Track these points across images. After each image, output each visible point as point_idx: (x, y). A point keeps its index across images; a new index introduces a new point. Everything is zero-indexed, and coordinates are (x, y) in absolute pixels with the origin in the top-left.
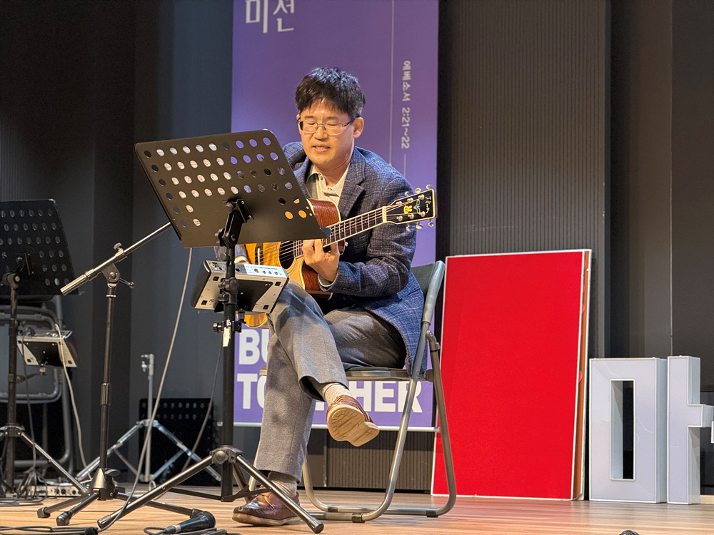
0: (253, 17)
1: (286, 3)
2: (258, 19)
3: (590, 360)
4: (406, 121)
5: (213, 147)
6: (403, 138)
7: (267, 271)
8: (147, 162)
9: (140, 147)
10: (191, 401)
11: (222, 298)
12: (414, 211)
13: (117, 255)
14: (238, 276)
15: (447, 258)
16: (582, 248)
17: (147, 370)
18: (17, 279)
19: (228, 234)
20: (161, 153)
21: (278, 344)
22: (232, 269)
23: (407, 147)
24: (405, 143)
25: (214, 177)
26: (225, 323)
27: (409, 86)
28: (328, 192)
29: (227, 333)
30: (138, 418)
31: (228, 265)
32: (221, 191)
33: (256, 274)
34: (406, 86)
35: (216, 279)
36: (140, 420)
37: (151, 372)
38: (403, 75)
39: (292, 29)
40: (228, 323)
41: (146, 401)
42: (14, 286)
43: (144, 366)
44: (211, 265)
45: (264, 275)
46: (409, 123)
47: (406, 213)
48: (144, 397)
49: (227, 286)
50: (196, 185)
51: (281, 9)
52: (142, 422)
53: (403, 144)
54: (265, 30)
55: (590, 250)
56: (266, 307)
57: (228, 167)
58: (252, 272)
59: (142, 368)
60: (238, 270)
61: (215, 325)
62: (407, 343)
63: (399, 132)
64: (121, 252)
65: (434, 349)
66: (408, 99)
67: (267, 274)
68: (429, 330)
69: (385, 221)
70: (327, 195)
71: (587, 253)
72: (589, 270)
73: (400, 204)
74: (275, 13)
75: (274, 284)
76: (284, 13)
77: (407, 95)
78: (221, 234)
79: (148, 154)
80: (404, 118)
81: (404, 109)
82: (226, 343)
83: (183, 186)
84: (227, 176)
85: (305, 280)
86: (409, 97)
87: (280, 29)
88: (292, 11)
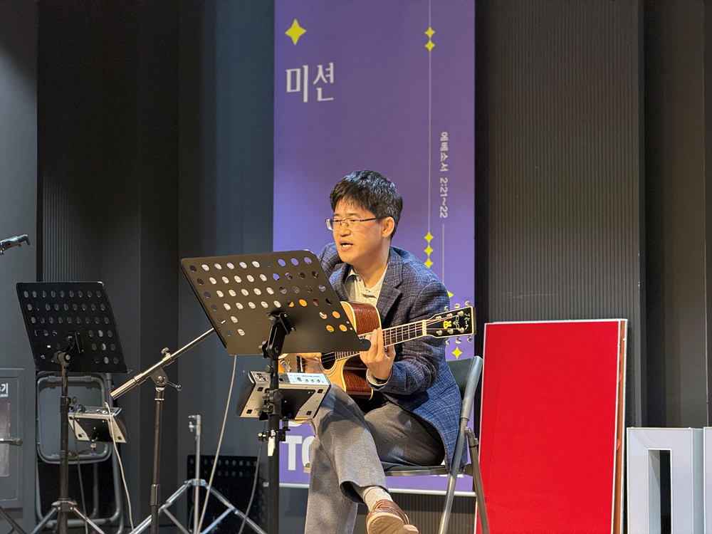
0: (294, 86)
1: (326, 73)
2: (298, 89)
3: (628, 429)
4: (444, 191)
5: (256, 264)
6: (441, 208)
7: (309, 379)
8: (193, 276)
9: (186, 262)
10: (238, 459)
11: (266, 409)
12: (453, 326)
13: (165, 359)
14: (282, 386)
15: (486, 324)
16: (619, 318)
17: (195, 430)
18: (68, 357)
19: (271, 347)
20: (206, 267)
21: (321, 448)
22: (275, 379)
23: (445, 217)
24: (443, 212)
25: (258, 292)
26: (270, 433)
27: (446, 156)
28: (367, 292)
29: (271, 443)
30: (186, 478)
31: (272, 376)
32: (265, 305)
33: (299, 383)
34: (444, 157)
35: (260, 389)
36: (189, 479)
37: (198, 433)
38: (441, 146)
39: (332, 99)
40: (273, 433)
41: (194, 457)
42: (65, 364)
43: (191, 426)
44: (255, 376)
45: (307, 383)
46: (447, 193)
47: (445, 328)
48: (193, 454)
49: (271, 398)
50: (240, 298)
51: (321, 78)
52: (190, 481)
53: (441, 214)
54: (306, 100)
55: (626, 320)
56: (309, 413)
57: (270, 283)
58: (295, 380)
59: (189, 429)
60: (281, 380)
61: (260, 435)
62: (445, 443)
63: (437, 201)
64: (168, 356)
65: (472, 445)
66: (445, 170)
67: (310, 383)
68: (467, 426)
69: (425, 334)
70: (365, 296)
71: (623, 323)
72: (625, 339)
73: (439, 318)
74: (315, 82)
75: (317, 391)
76: (324, 82)
77: (444, 165)
78: (265, 346)
79: (193, 268)
80: (442, 188)
81: (442, 179)
82: (270, 453)
83: (227, 298)
84: (270, 291)
85: (346, 382)
86: (447, 168)
87: (320, 98)
88: (332, 81)
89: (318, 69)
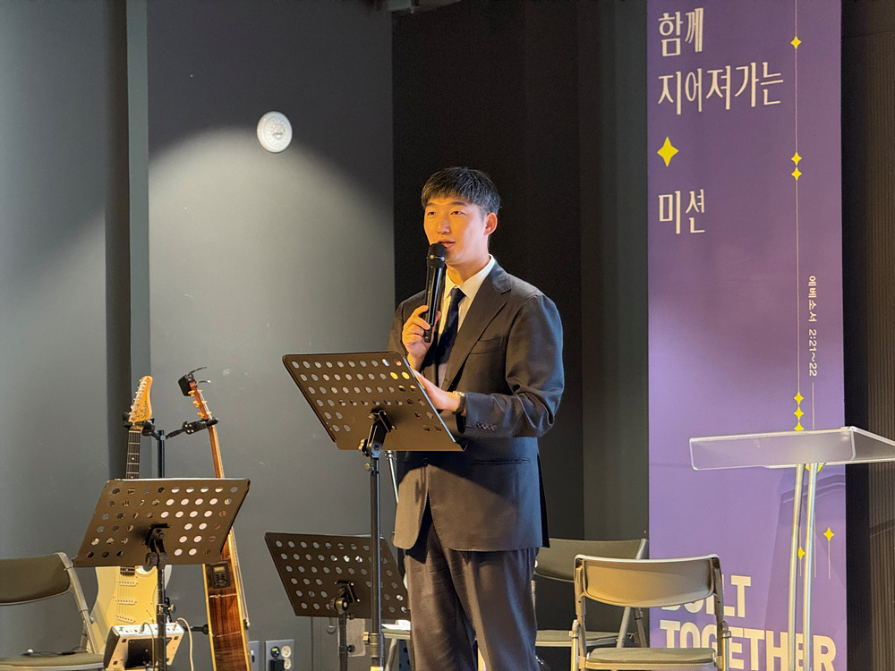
0: (666, 216)
1: (698, 200)
4: (813, 344)
6: (811, 364)
23: (814, 375)
27: (815, 305)
34: (812, 305)
38: (809, 292)
39: (704, 231)
46: (816, 347)
51: (693, 207)
53: (811, 371)
54: (678, 231)
63: (806, 357)
66: (815, 320)
74: (687, 211)
76: (696, 212)
77: (813, 315)
80: (811, 342)
81: (811, 331)
87: (692, 231)
88: (703, 211)
89: (690, 195)
